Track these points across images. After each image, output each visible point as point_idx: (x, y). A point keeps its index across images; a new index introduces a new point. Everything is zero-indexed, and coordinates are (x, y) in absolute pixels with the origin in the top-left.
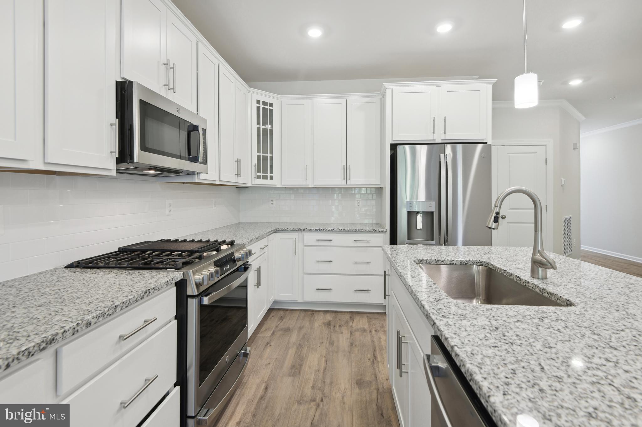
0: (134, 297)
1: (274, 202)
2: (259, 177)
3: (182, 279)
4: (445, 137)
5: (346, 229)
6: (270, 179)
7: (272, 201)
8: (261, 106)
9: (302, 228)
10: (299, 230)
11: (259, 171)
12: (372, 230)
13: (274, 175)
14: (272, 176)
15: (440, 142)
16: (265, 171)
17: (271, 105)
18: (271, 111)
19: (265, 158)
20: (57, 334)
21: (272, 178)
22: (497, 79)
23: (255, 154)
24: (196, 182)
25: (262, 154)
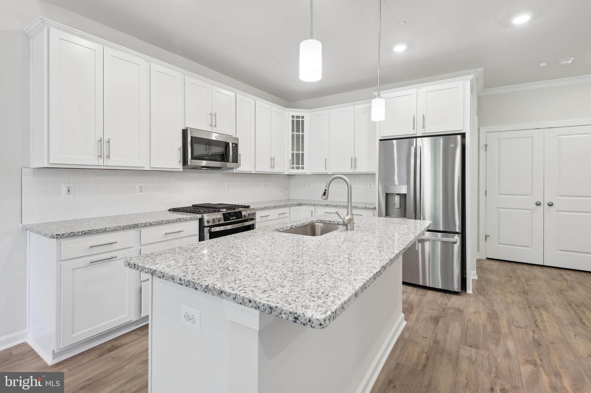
0: (172, 219)
1: (311, 185)
2: (293, 168)
3: (201, 218)
4: (424, 131)
5: (345, 205)
6: (301, 169)
7: (310, 184)
8: (295, 119)
9: (316, 203)
10: (314, 205)
11: (293, 164)
12: (364, 207)
13: (305, 166)
14: (303, 167)
15: (421, 135)
16: (298, 163)
17: (303, 117)
18: (303, 121)
19: (298, 155)
20: (139, 224)
21: (303, 168)
22: (474, 75)
23: (290, 152)
24: (235, 172)
25: (295, 152)
